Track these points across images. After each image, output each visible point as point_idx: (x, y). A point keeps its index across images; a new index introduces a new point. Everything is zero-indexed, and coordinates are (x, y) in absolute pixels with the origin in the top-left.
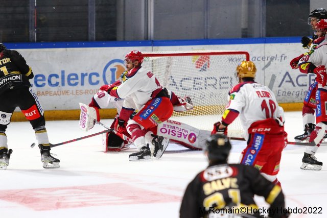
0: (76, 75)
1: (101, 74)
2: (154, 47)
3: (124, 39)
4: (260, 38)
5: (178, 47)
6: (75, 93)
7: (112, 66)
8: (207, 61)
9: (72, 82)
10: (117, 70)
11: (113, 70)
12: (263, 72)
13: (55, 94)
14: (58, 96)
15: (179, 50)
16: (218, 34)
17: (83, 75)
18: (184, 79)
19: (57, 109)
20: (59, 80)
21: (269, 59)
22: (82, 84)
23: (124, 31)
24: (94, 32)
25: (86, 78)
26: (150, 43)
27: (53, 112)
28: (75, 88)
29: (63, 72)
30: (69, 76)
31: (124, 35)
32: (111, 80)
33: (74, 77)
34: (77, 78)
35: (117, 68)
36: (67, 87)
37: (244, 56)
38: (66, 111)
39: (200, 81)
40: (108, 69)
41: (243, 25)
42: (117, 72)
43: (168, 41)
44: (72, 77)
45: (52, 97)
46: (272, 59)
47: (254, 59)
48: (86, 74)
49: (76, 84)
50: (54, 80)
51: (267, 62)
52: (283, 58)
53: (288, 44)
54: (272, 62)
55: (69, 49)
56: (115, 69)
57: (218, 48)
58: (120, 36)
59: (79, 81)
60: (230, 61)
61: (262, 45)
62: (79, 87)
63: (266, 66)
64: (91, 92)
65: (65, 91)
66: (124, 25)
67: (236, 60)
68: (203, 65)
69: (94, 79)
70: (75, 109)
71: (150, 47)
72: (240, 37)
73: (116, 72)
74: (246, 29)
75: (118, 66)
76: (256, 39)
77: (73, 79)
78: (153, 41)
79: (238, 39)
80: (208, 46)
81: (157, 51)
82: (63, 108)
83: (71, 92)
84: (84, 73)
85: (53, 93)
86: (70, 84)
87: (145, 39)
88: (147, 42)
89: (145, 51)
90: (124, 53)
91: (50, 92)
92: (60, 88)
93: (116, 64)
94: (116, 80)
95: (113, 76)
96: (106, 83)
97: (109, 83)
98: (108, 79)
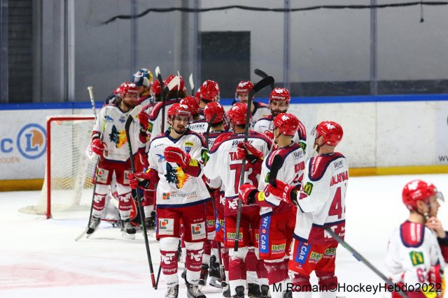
1: (15, 141)
2: (75, 110)
3: (41, 101)
7: (27, 131)
11: (28, 136)
23: (41, 92)
24: (7, 93)
26: (71, 105)
31: (41, 95)
32: (26, 146)
35: (33, 133)
40: (23, 135)
42: (33, 139)
56: (30, 135)
58: (37, 97)
64: (4, 160)
66: (41, 85)
69: (7, 146)
71: (70, 110)
73: (31, 138)
75: (34, 131)
78: (73, 103)
81: (79, 113)
87: (65, 101)
88: (67, 104)
89: (65, 114)
90: (40, 116)
93: (32, 128)
94: (32, 147)
95: (28, 143)
96: (20, 150)
97: (24, 150)
98: (23, 146)
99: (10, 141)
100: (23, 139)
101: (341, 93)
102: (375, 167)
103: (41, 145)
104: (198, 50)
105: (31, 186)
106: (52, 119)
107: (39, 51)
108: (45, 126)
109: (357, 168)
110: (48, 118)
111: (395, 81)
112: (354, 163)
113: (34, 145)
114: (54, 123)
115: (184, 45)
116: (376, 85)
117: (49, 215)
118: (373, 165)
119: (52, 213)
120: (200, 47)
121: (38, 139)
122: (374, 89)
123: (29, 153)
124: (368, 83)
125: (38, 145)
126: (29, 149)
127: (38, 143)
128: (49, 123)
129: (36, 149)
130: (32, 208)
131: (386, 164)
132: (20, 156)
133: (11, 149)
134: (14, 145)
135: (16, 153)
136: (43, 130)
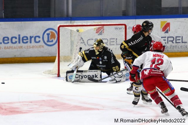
0: (27, 37)
1: (41, 37)
2: (72, 21)
3: (55, 16)
4: (133, 16)
5: (86, 21)
6: (26, 47)
7: (48, 32)
8: (102, 29)
9: (25, 41)
10: (50, 34)
11: (48, 34)
13: (15, 48)
14: (16, 49)
16: (109, 14)
17: (31, 37)
18: (89, 40)
19: (16, 57)
20: (17, 40)
22: (31, 42)
23: (55, 12)
24: (37, 13)
25: (33, 39)
26: (70, 18)
27: (14, 58)
28: (26, 45)
29: (19, 35)
30: (23, 38)
31: (55, 14)
32: (47, 40)
33: (26, 38)
34: (27, 39)
35: (50, 33)
36: (22, 44)
37: (124, 26)
38: (21, 58)
40: (46, 34)
41: (123, 9)
42: (51, 36)
43: (80, 18)
44: (24, 38)
45: (13, 50)
47: (129, 28)
48: (33, 37)
49: (27, 42)
50: (14, 40)
55: (23, 22)
57: (108, 21)
58: (52, 15)
59: (29, 40)
60: (115, 29)
61: (134, 20)
62: (29, 44)
64: (36, 47)
65: (20, 47)
66: (55, 8)
67: (119, 29)
68: (100, 32)
70: (26, 56)
71: (70, 21)
73: (50, 36)
74: (125, 11)
75: (51, 32)
77: (25, 40)
78: (71, 18)
79: (120, 17)
80: (103, 21)
81: (74, 23)
82: (19, 56)
83: (24, 47)
84: (32, 36)
85: (14, 47)
86: (23, 42)
87: (67, 17)
88: (68, 18)
89: (67, 23)
90: (55, 24)
91: (12, 47)
92: (17, 45)
93: (50, 31)
94: (50, 40)
95: (48, 38)
96: (44, 42)
97: (46, 42)
98: (46, 39)
99: (39, 37)
100: (46, 36)
103: (54, 39)
105: (49, 60)
106: (60, 26)
108: (57, 30)
110: (58, 26)
113: (51, 39)
114: (61, 28)
117: (59, 75)
119: (60, 74)
121: (53, 36)
123: (49, 43)
125: (53, 39)
126: (48, 41)
127: (53, 38)
128: (59, 28)
129: (52, 41)
130: (50, 71)
132: (44, 44)
133: (39, 41)
134: (41, 39)
135: (42, 43)
136: (56, 31)
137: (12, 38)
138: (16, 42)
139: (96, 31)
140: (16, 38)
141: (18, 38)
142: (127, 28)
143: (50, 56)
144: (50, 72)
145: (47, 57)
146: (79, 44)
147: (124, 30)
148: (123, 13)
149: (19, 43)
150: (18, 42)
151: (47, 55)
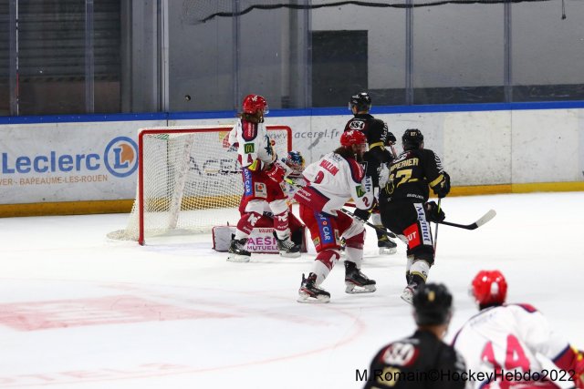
0: (70, 157)
1: (102, 157)
2: (169, 121)
3: (131, 111)
4: (305, 109)
6: (68, 180)
7: (116, 146)
9: (65, 166)
10: (122, 151)
11: (117, 151)
12: (309, 151)
13: (43, 181)
14: (47, 185)
15: (202, 124)
17: (79, 158)
18: (209, 161)
19: (46, 201)
20: (49, 164)
21: (317, 136)
22: (78, 169)
23: (131, 101)
25: (83, 161)
26: (165, 115)
27: (42, 204)
28: (68, 174)
29: (53, 153)
30: (61, 158)
31: (131, 105)
33: (67, 160)
34: (71, 161)
35: (122, 148)
36: (58, 173)
37: (285, 132)
38: (57, 203)
39: (230, 164)
40: (111, 150)
41: (283, 93)
42: (122, 154)
43: (188, 113)
44: (64, 160)
45: (39, 186)
46: (321, 135)
47: (297, 135)
48: (83, 156)
49: (70, 169)
50: (41, 164)
51: (314, 139)
52: (334, 134)
53: (340, 116)
54: (320, 140)
55: (60, 124)
56: (120, 149)
58: (126, 107)
59: (74, 164)
61: (308, 117)
62: (74, 172)
63: (314, 145)
64: (89, 179)
65: (56, 178)
66: (131, 93)
69: (93, 162)
70: (69, 200)
71: (165, 121)
72: (280, 108)
73: (120, 153)
74: (287, 97)
75: (124, 145)
76: (301, 110)
77: (66, 163)
78: (168, 113)
79: (277, 110)
81: (175, 125)
82: (53, 200)
83: (63, 178)
84: (81, 155)
85: (40, 180)
86: (62, 169)
87: (158, 111)
88: (160, 114)
89: (158, 125)
90: (133, 128)
91: (37, 180)
92: (49, 174)
93: (121, 142)
94: (121, 164)
95: (117, 158)
96: (108, 168)
97: (112, 167)
98: (112, 162)
99: (97, 157)
100: (111, 154)
101: (471, 100)
102: (511, 184)
103: (131, 161)
104: (309, 51)
105: (121, 208)
106: (144, 132)
107: (128, 54)
108: (137, 141)
109: (490, 185)
110: (140, 131)
111: (533, 86)
112: (486, 180)
113: (123, 161)
114: (146, 136)
115: (292, 46)
116: (511, 91)
117: (141, 241)
118: (508, 182)
119: (145, 239)
120: (310, 48)
121: (128, 154)
122: (509, 95)
123: (118, 171)
124: (502, 88)
125: (128, 161)
126: (117, 166)
127: (128, 159)
128: (141, 136)
129: (126, 166)
130: (122, 232)
131: (523, 181)
132: (107, 173)
133: (98, 166)
134: (101, 161)
135: (103, 170)
136: (134, 144)
137: (37, 159)
138: (46, 168)
139: (222, 144)
140: (45, 159)
141: (50, 160)
142: (293, 135)
143: (121, 198)
144: (121, 235)
145: (114, 201)
146: (186, 171)
147: (286, 139)
148: (282, 101)
149: (53, 169)
150: (50, 169)
151: (114, 197)
